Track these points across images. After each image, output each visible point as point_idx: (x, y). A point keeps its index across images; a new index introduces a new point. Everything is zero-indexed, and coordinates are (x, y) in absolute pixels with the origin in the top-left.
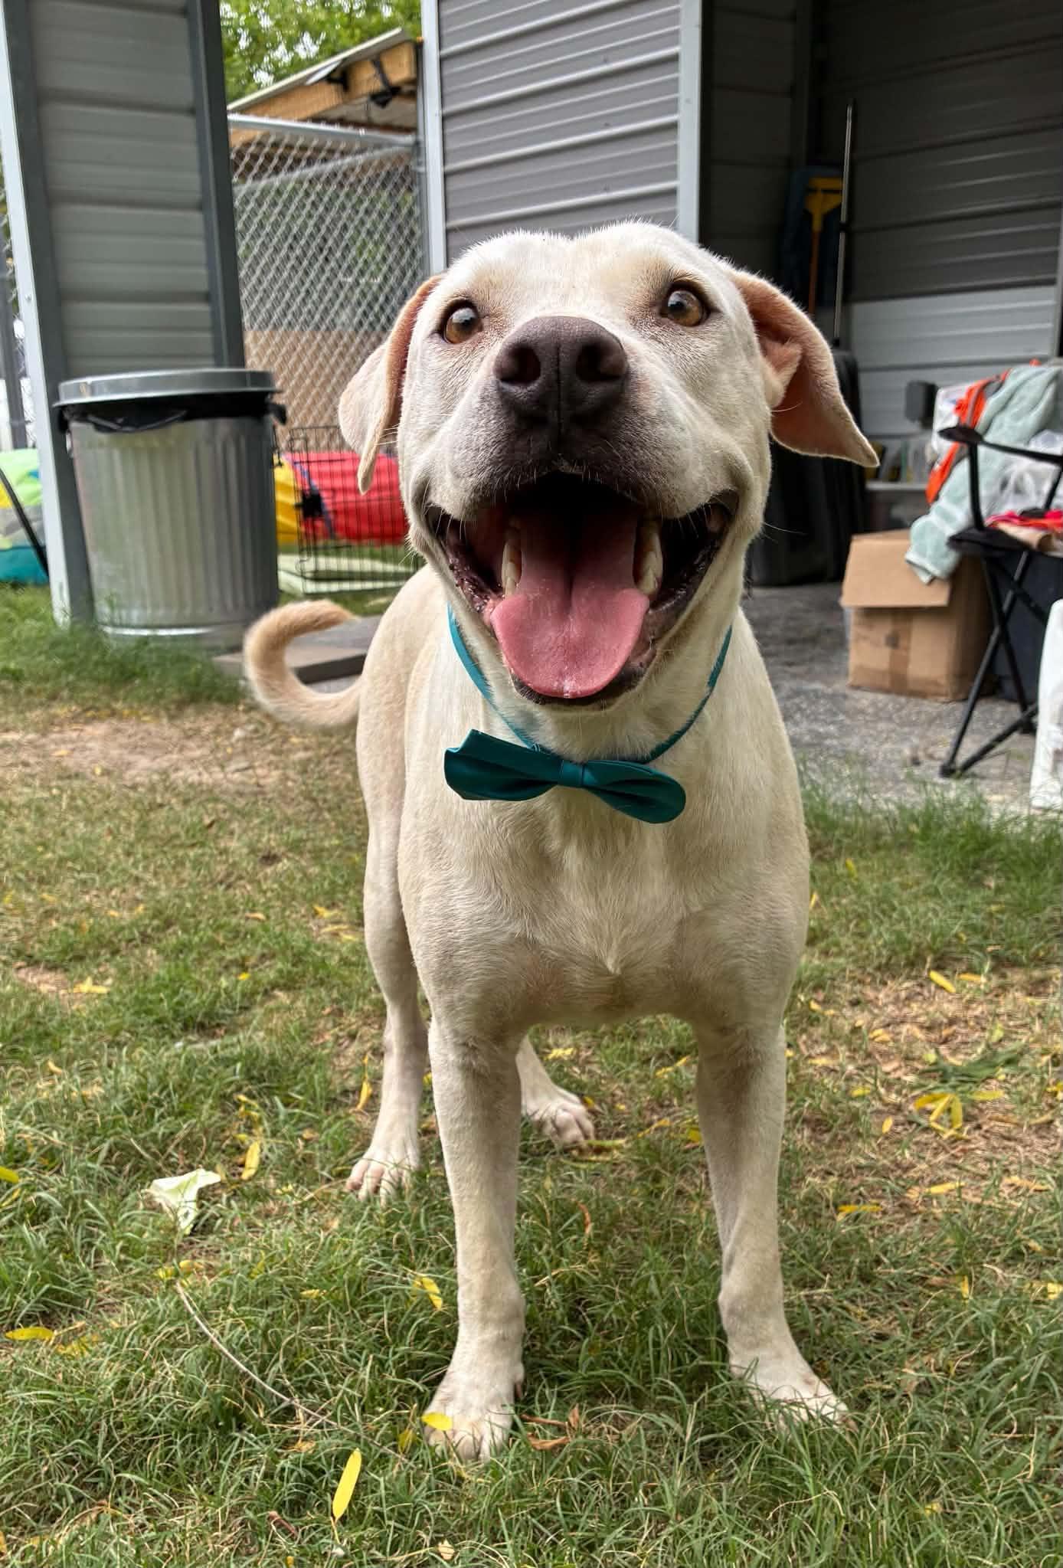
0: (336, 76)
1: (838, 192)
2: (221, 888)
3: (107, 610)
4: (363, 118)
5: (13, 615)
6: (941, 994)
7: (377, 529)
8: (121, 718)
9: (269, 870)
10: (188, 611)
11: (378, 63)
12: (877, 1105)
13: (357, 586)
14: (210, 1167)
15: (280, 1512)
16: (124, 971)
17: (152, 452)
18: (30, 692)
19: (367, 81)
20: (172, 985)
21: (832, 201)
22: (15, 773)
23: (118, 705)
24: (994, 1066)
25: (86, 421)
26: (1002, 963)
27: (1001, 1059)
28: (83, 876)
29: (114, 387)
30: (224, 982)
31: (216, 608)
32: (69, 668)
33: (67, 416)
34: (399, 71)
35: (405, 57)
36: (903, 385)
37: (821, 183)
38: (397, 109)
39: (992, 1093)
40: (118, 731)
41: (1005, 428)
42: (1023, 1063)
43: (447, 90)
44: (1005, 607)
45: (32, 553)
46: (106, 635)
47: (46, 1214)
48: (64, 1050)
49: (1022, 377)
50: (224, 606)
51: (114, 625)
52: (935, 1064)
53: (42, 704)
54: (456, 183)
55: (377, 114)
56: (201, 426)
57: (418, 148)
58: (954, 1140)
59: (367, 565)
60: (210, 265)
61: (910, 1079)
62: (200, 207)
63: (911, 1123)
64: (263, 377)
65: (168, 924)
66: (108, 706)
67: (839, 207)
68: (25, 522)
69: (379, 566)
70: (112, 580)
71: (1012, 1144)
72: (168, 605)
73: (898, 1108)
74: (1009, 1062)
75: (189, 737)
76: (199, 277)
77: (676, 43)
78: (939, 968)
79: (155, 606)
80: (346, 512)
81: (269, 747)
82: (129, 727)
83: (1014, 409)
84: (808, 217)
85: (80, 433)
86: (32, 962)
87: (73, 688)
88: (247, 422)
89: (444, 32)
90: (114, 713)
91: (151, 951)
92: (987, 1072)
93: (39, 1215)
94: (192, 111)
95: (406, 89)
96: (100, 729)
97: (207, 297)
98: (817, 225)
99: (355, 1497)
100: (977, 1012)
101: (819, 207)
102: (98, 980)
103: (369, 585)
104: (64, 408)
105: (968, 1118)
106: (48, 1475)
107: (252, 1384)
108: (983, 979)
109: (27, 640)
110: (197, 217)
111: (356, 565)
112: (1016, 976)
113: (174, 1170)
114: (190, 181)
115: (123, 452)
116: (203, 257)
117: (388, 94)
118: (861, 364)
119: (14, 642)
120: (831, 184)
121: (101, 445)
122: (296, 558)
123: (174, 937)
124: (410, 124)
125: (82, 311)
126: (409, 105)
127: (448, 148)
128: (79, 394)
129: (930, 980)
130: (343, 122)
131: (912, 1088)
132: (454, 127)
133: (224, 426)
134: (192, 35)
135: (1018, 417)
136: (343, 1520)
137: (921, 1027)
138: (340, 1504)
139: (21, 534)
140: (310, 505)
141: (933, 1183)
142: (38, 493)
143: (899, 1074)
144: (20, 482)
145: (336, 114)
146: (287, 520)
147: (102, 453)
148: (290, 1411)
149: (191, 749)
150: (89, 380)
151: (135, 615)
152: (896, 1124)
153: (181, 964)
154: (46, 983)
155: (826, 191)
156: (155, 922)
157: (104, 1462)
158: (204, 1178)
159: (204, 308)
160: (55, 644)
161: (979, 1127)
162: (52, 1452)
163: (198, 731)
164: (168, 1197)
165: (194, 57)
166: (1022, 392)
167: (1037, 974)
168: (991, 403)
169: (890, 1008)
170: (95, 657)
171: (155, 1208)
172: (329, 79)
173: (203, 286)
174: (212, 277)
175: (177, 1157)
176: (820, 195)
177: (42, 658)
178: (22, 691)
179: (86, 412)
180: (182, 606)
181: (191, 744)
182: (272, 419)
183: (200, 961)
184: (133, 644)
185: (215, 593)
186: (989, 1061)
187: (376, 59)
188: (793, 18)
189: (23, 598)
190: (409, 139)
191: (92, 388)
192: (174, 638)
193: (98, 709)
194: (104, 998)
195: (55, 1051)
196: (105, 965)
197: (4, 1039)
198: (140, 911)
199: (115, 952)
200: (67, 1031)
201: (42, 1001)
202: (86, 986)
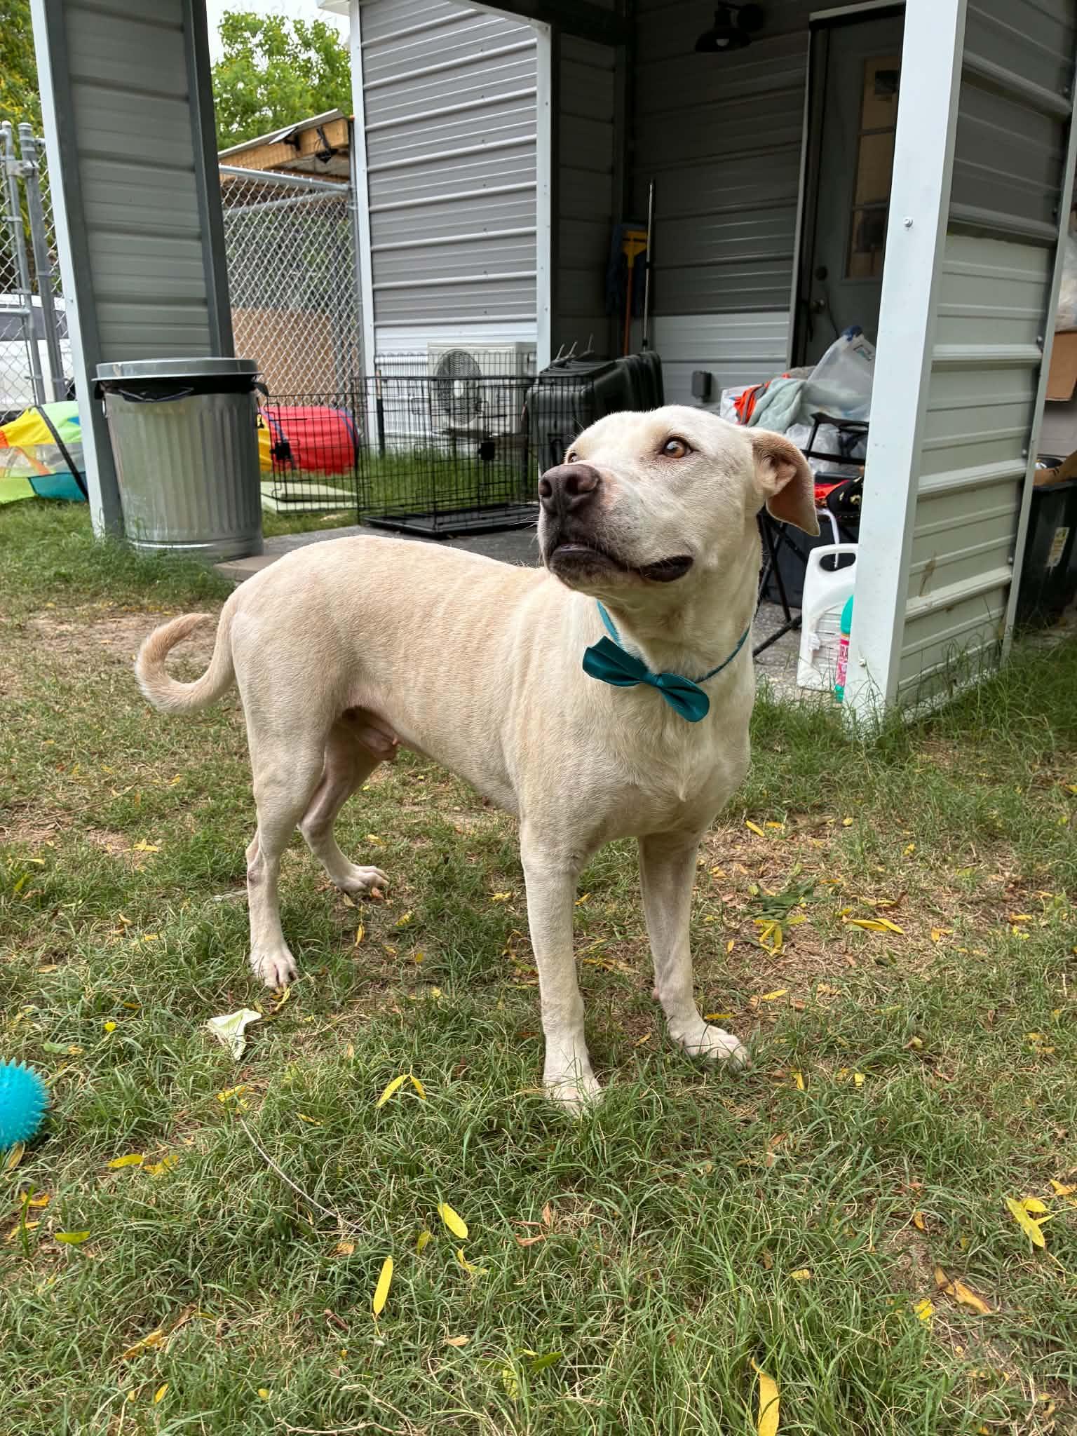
0: (291, 139)
1: (644, 241)
2: (236, 758)
3: (134, 529)
4: (310, 168)
5: (60, 528)
6: (754, 838)
7: (329, 462)
8: (149, 613)
10: (196, 531)
11: (321, 133)
12: (723, 929)
13: (316, 506)
14: (252, 1007)
15: (333, 1310)
16: (170, 833)
17: (167, 416)
18: (77, 590)
19: (313, 144)
20: (208, 845)
21: (640, 248)
22: (70, 660)
23: (145, 601)
24: (797, 896)
25: (118, 393)
26: (793, 812)
27: (802, 891)
28: (132, 750)
29: (138, 369)
31: (216, 529)
32: (107, 573)
33: (103, 388)
34: (337, 138)
35: (341, 129)
36: (691, 373)
37: (633, 234)
38: (335, 164)
39: (798, 918)
40: (146, 622)
41: (769, 420)
42: (815, 894)
43: (371, 154)
44: (775, 544)
45: (72, 477)
46: (134, 548)
47: (131, 1054)
48: (130, 904)
49: (779, 386)
50: (221, 527)
51: (139, 541)
52: (759, 895)
53: (87, 600)
54: (378, 220)
55: (321, 167)
56: (204, 398)
57: (351, 193)
58: (778, 956)
59: (323, 490)
60: (207, 279)
61: (742, 907)
62: (199, 237)
63: (747, 943)
64: (248, 364)
65: (200, 790)
66: (138, 602)
67: (645, 252)
68: (66, 455)
69: (331, 491)
70: (139, 508)
71: (816, 958)
72: (180, 527)
73: (738, 932)
74: (808, 892)
76: (199, 288)
77: (534, 132)
78: (751, 817)
79: (171, 528)
80: (307, 450)
82: (154, 618)
83: (774, 408)
84: (624, 257)
85: (112, 402)
86: (99, 826)
87: (110, 588)
88: (237, 396)
89: (369, 113)
90: (141, 609)
91: (189, 816)
92: (793, 901)
93: (125, 1054)
94: (192, 169)
95: (341, 150)
96: (131, 621)
97: (205, 302)
98: (631, 263)
99: (390, 1295)
100: (781, 853)
101: (631, 251)
102: (151, 840)
103: (324, 505)
104: (99, 382)
105: (785, 939)
106: (150, 1289)
107: (303, 1199)
108: (783, 827)
109: (74, 550)
110: (197, 245)
111: (314, 489)
112: (802, 822)
113: (225, 1008)
114: (192, 219)
115: (146, 417)
116: (201, 274)
117: (327, 154)
118: (662, 359)
119: (62, 551)
120: (640, 236)
121: (129, 411)
122: (272, 484)
123: (205, 803)
124: (343, 173)
125: (110, 310)
126: (344, 161)
127: (372, 194)
128: (112, 373)
129: (747, 828)
130: (295, 170)
131: (745, 915)
132: (375, 180)
133: (220, 399)
134: (193, 113)
135: (777, 413)
136: (382, 1314)
137: (744, 865)
138: (379, 1302)
139: (64, 463)
140: (281, 451)
141: (766, 992)
142: (78, 433)
143: (734, 903)
144: (61, 425)
145: (292, 164)
146: (265, 457)
147: (131, 415)
148: (332, 1219)
149: (202, 638)
150: (120, 364)
151: (156, 534)
152: (736, 945)
153: (212, 826)
154: (112, 844)
155: (636, 240)
156: (190, 791)
157: (194, 1274)
158: (249, 1016)
159: (202, 310)
160: (95, 554)
161: (793, 945)
162: (152, 1269)
164: (221, 1030)
165: (194, 130)
166: (779, 396)
167: (817, 819)
168: (759, 403)
169: (722, 850)
170: (126, 565)
171: (213, 1041)
172: (286, 141)
173: (202, 294)
174: (208, 290)
175: (226, 997)
176: (631, 243)
177: (86, 564)
178: (71, 590)
179: (117, 386)
180: (191, 528)
182: (258, 393)
183: (227, 823)
184: (153, 554)
185: (216, 520)
186: (793, 892)
187: (321, 129)
188: (612, 121)
189: (67, 514)
190: (345, 186)
191: (122, 369)
192: (186, 551)
193: (130, 605)
194: (159, 857)
195: (124, 905)
196: (156, 826)
197: (84, 897)
198: (177, 779)
199: (162, 817)
200: (132, 888)
201: (110, 860)
202: (142, 846)
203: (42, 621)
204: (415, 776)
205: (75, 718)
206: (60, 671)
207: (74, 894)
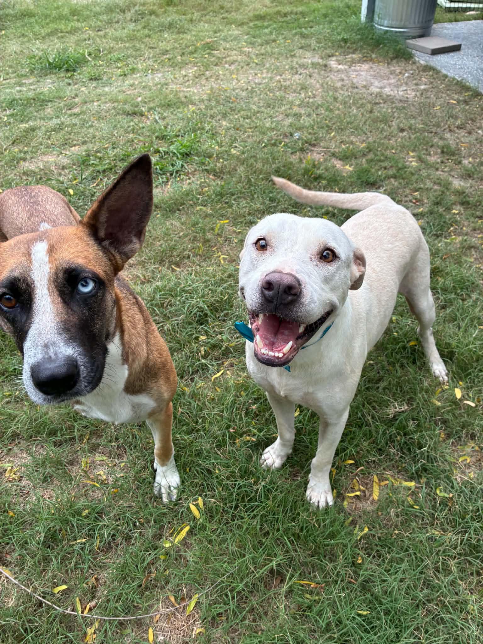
3: (377, 19)
8: (374, 63)
9: (401, 134)
10: (403, 23)
16: (357, 164)
18: (348, 48)
20: (367, 172)
22: (339, 84)
23: (374, 56)
30: (380, 173)
31: (412, 22)
32: (362, 39)
40: (372, 68)
46: (375, 28)
50: (415, 21)
51: (378, 25)
53: (351, 53)
65: (370, 151)
66: (370, 56)
70: (381, 8)
72: (396, 21)
75: (391, 74)
79: (393, 20)
81: (414, 82)
82: (375, 66)
86: (336, 157)
87: (362, 48)
90: (371, 60)
91: (364, 159)
96: (366, 66)
102: (350, 166)
109: (351, 26)
119: (347, 26)
123: (371, 156)
149: (391, 79)
151: (386, 23)
153: (370, 165)
154: (338, 164)
156: (367, 150)
160: (360, 29)
163: (394, 71)
170: (371, 36)
177: (355, 34)
178: (346, 47)
180: (401, 21)
181: (391, 77)
183: (375, 165)
184: (383, 32)
185: (413, 17)
192: (396, 32)
193: (367, 57)
194: (351, 172)
195: (338, 185)
196: (353, 161)
197: (327, 180)
198: (364, 145)
199: (356, 158)
200: (341, 180)
201: (337, 170)
202: (347, 167)
203: (333, 63)
204: (448, 159)
205: (337, 112)
206: (336, 89)
207: (325, 179)
